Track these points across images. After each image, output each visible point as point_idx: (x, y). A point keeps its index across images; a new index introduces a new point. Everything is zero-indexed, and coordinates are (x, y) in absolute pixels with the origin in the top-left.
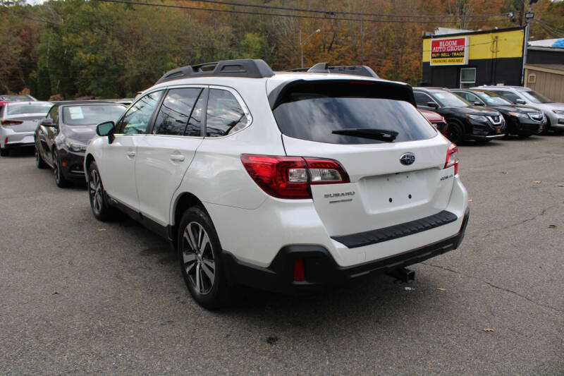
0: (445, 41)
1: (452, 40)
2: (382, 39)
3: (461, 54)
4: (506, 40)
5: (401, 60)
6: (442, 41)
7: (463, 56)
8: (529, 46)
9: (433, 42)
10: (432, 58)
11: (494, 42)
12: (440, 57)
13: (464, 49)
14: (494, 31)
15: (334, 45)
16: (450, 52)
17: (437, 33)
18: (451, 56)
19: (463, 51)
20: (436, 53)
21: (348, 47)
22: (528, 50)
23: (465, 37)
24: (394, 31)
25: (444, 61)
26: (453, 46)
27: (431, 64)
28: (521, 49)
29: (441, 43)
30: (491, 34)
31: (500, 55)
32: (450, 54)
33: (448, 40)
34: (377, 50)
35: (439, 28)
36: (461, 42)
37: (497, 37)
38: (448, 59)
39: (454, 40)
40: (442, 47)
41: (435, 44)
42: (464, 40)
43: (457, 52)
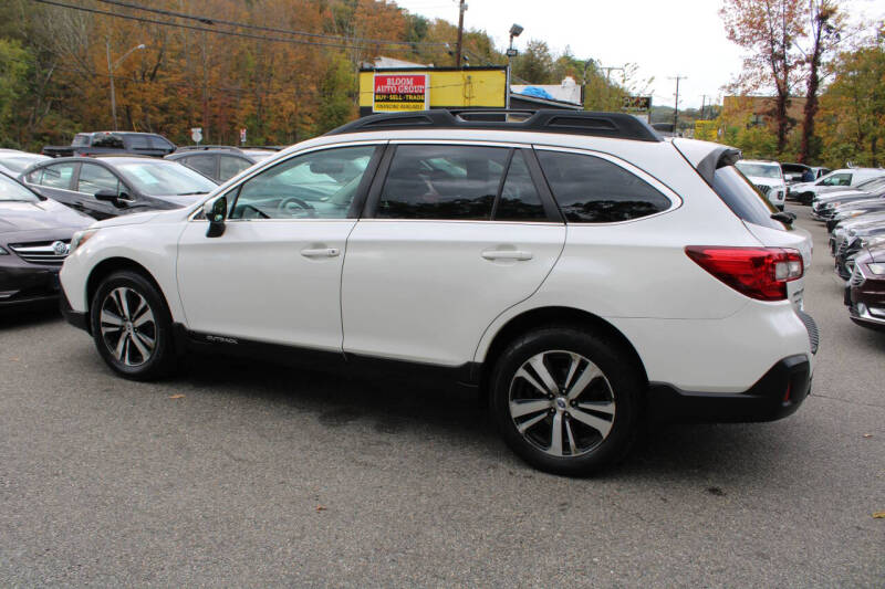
0: (395, 77)
1: (406, 77)
2: (235, 67)
3: (419, 98)
4: (482, 82)
5: (267, 100)
6: (391, 77)
7: (423, 101)
8: (511, 93)
9: (376, 77)
10: (376, 101)
11: (465, 84)
12: (388, 100)
13: (423, 90)
14: (466, 69)
15: (159, 72)
16: (403, 95)
17: (379, 65)
18: (405, 100)
19: (423, 94)
20: (380, 94)
21: (180, 76)
22: (512, 98)
23: (426, 74)
24: (252, 54)
25: (395, 107)
26: (407, 86)
27: (374, 111)
28: (503, 96)
29: (389, 80)
30: (462, 72)
31: (474, 103)
32: (404, 98)
33: (401, 77)
34: (229, 82)
35: (383, 58)
36: (419, 81)
37: (469, 78)
38: (400, 104)
39: (409, 77)
40: (390, 86)
41: (380, 81)
42: (424, 77)
43: (413, 94)
